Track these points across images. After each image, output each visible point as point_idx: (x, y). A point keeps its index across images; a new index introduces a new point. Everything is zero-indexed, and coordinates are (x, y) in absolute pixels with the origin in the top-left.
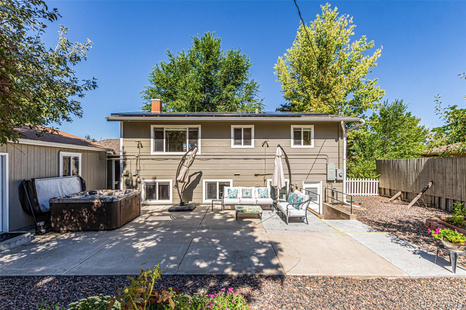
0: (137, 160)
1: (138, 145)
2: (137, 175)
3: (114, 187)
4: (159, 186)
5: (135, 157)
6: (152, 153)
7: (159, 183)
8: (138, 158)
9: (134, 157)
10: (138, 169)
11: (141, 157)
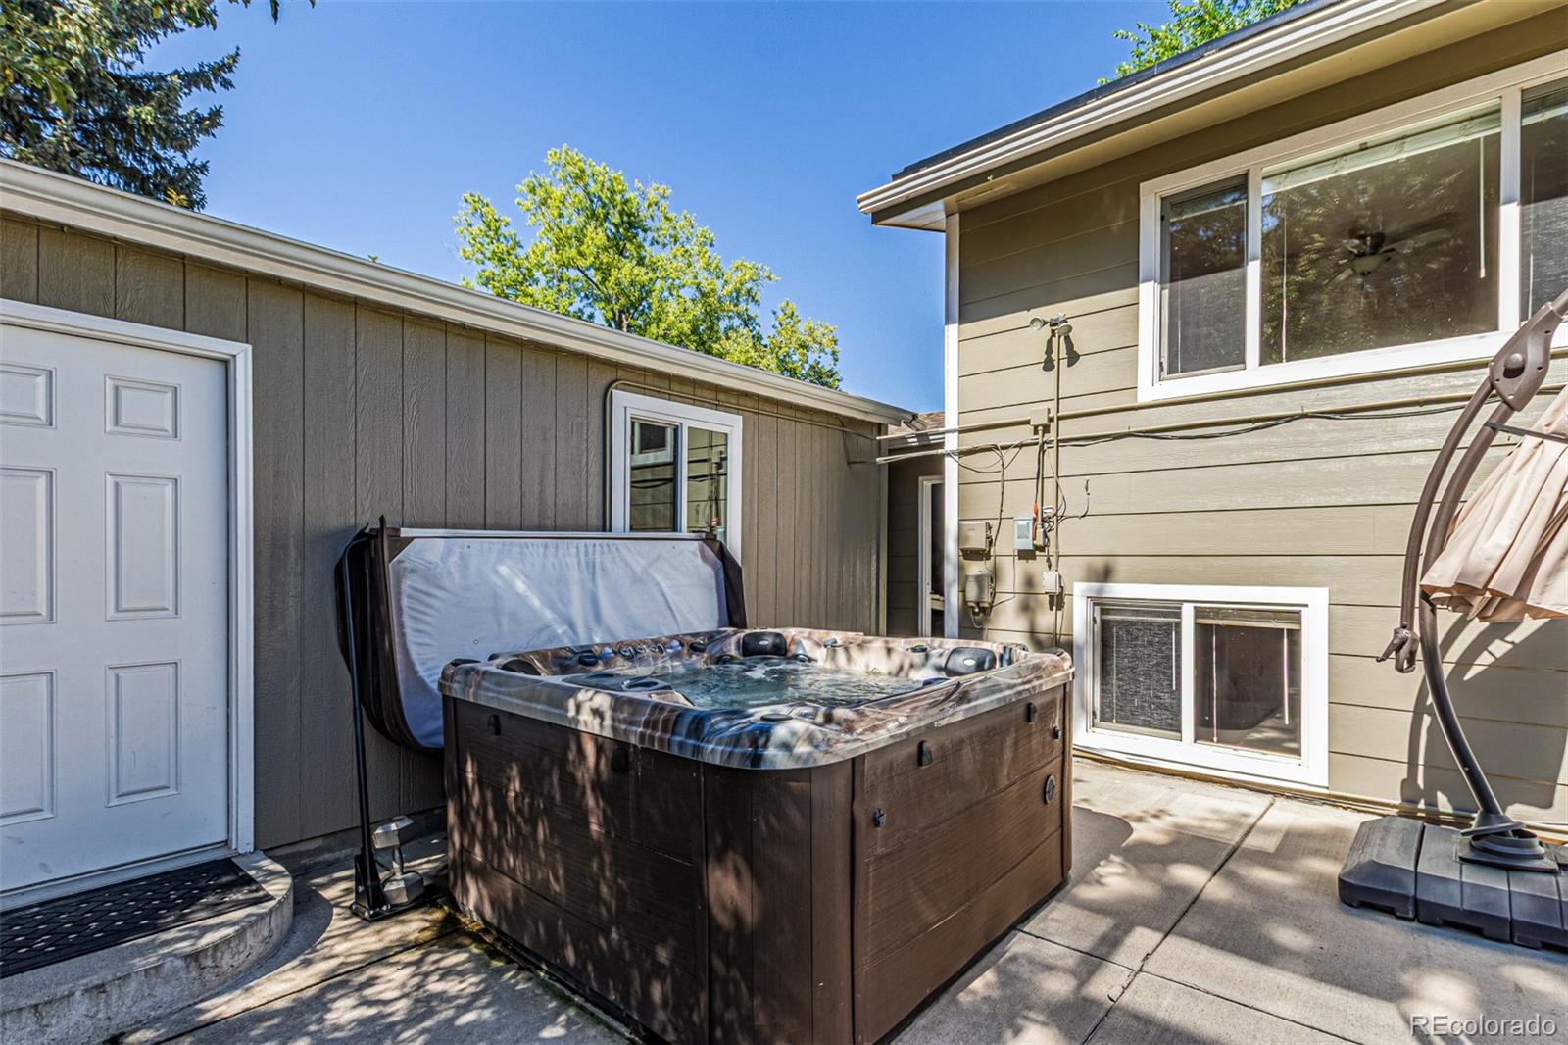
0: (1042, 451)
1: (1049, 351)
2: (1041, 548)
3: (926, 622)
4: (1203, 632)
5: (1029, 429)
6: (1150, 387)
7: (1199, 613)
8: (1052, 436)
9: (1025, 434)
10: (1049, 512)
11: (1069, 429)
